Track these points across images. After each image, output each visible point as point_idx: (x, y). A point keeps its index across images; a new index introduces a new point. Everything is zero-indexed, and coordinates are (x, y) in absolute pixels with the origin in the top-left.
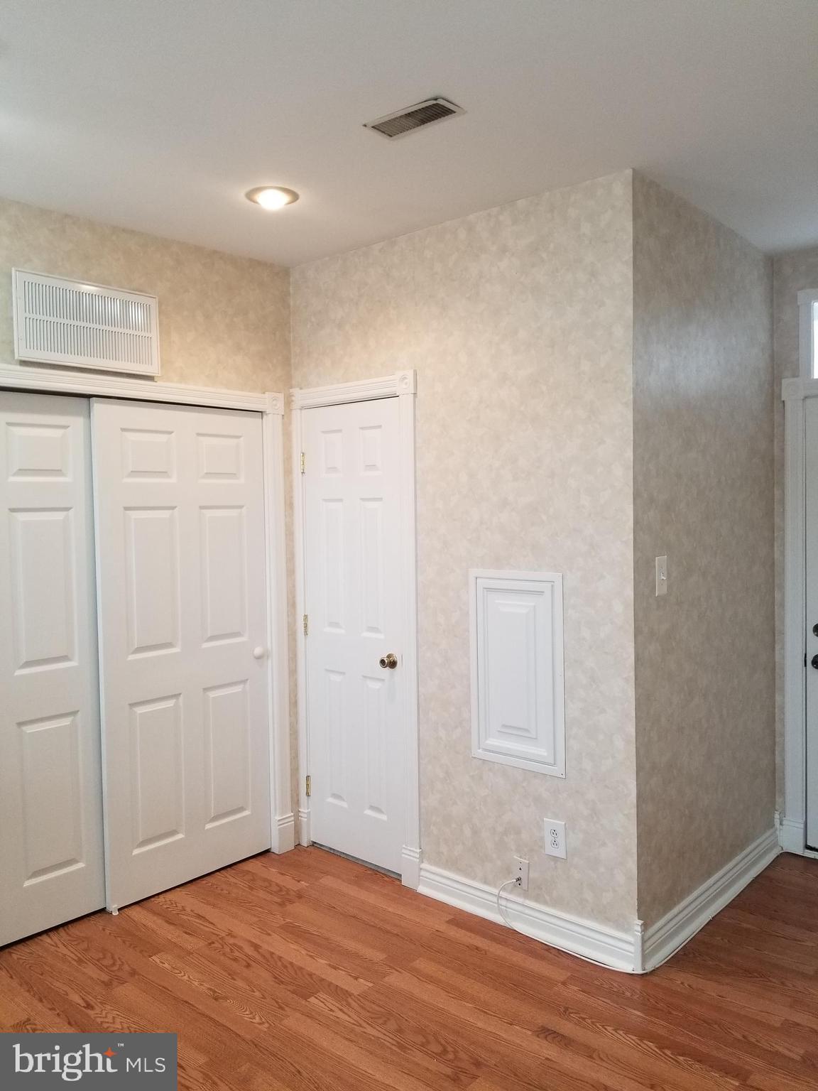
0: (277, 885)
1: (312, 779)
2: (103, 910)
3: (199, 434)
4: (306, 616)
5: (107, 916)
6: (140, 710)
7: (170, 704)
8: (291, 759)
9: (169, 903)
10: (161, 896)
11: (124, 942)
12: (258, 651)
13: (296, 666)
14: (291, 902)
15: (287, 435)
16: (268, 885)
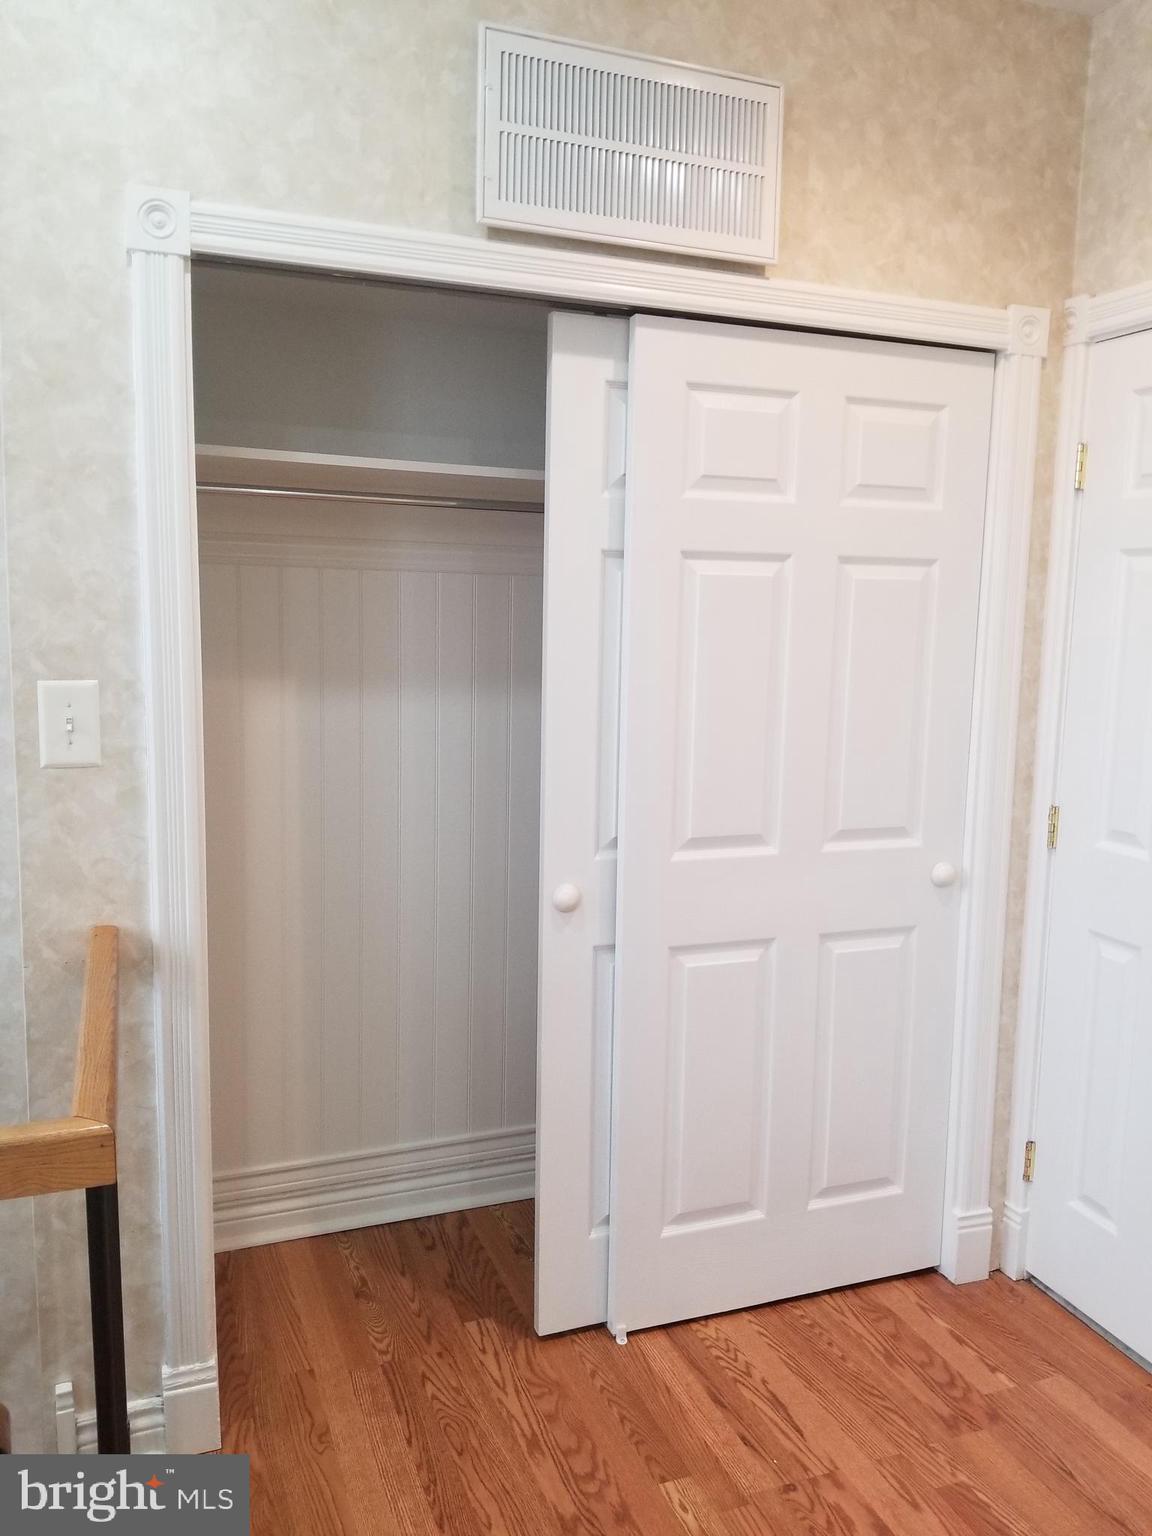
0: (946, 1367)
1: (1038, 1148)
2: (602, 1327)
3: (851, 400)
4: (1054, 810)
5: (605, 1340)
6: (691, 962)
7: (751, 956)
8: (996, 1101)
9: (723, 1346)
10: (712, 1324)
11: (623, 1419)
12: (942, 870)
13: (1022, 912)
14: (974, 1426)
15: (1049, 404)
16: (926, 1360)
